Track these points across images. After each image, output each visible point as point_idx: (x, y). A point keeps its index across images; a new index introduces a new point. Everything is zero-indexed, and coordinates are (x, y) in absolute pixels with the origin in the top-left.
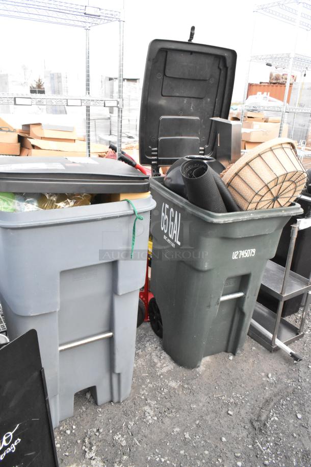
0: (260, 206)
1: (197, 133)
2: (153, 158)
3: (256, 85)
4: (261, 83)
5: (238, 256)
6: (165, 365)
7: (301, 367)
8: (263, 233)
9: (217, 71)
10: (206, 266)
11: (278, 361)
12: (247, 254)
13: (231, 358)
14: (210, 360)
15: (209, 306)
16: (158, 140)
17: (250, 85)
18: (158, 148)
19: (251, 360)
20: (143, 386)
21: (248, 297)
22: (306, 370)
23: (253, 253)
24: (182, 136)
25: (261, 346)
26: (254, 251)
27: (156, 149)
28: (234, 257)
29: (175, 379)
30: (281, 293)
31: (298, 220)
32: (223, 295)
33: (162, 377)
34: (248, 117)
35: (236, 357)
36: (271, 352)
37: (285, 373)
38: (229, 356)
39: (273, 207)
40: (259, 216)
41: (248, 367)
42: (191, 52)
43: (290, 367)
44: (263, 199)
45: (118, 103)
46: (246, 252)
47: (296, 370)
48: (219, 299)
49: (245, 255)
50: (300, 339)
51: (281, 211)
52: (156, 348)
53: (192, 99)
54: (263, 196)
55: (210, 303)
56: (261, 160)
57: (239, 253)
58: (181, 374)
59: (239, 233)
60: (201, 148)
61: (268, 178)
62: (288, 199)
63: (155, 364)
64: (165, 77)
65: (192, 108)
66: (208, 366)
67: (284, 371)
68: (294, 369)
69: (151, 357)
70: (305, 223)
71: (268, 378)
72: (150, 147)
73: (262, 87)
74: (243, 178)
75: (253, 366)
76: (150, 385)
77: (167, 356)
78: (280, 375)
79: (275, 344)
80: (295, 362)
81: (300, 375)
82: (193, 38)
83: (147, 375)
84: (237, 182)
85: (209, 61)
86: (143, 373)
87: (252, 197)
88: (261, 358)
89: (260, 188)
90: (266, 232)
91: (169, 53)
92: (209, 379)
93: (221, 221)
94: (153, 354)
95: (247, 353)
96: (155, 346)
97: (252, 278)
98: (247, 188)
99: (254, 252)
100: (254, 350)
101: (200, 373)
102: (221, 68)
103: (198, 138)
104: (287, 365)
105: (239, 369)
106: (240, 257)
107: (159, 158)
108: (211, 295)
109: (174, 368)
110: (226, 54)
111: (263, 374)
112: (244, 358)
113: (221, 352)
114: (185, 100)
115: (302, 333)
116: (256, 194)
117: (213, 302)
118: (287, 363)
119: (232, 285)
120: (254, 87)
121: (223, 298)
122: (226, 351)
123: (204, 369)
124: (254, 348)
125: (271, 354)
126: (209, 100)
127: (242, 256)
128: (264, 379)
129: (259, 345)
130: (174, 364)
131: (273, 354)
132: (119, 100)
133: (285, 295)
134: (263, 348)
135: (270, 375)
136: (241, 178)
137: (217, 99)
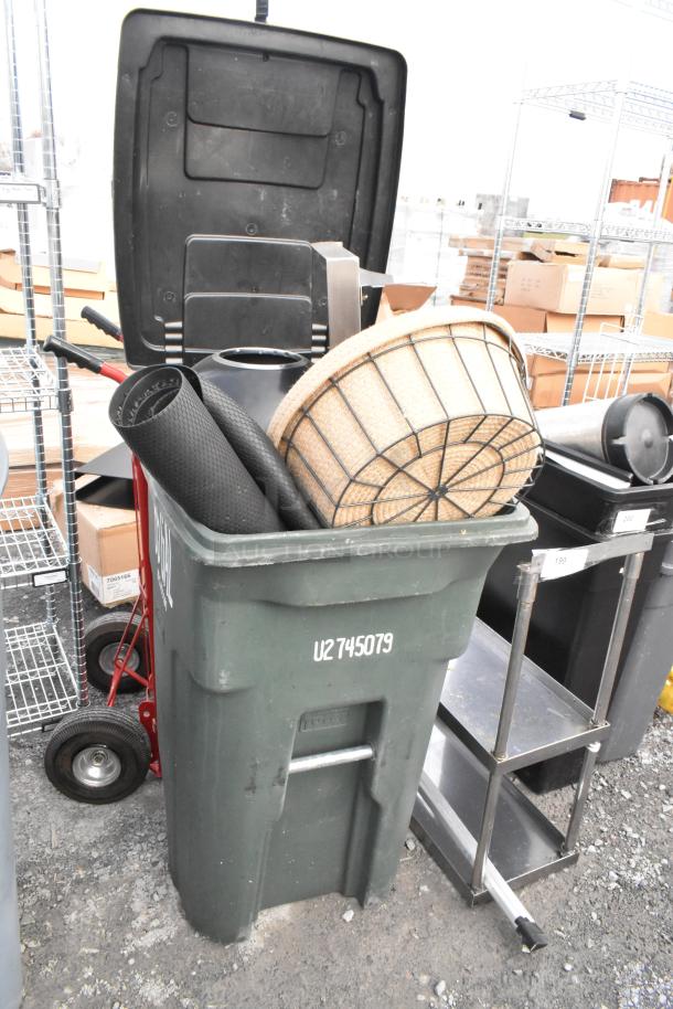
0: (382, 514)
1: (305, 285)
2: (169, 349)
3: (630, 184)
4: (642, 179)
5: (334, 652)
6: (155, 923)
7: (542, 966)
8: (401, 593)
9: (355, 113)
10: (223, 682)
11: (483, 937)
12: (364, 648)
13: (349, 916)
14: (288, 918)
15: (252, 788)
16: (184, 300)
17: (616, 184)
18: (183, 321)
19: (406, 927)
20: (67, 991)
21: (383, 764)
22: (553, 978)
23: (385, 645)
24: (257, 291)
25: (448, 884)
26: (388, 638)
27: (178, 324)
28: (321, 653)
29: (166, 975)
30: (494, 753)
31: (536, 552)
32: (297, 755)
33: (131, 961)
34: (558, 253)
35: (366, 913)
36: (469, 905)
37: (490, 981)
38: (345, 910)
39: (436, 518)
40: (374, 546)
41: (388, 951)
42: (267, 54)
43: (510, 962)
44: (385, 495)
45: (41, 191)
46: (362, 641)
47: (524, 974)
48: (282, 769)
49: (358, 649)
50: (566, 870)
51: (456, 530)
52: (155, 864)
53: (283, 189)
54: (381, 489)
55: (253, 779)
56: (376, 374)
57: (337, 645)
58: (189, 959)
59: (314, 591)
60: (316, 327)
61: (387, 432)
62: (488, 494)
63: (133, 916)
64: (189, 122)
65: (284, 216)
66: (275, 938)
67: (491, 975)
68: (519, 972)
69: (128, 895)
70: (562, 560)
71: (435, 993)
72: (159, 319)
73: (643, 187)
74: (321, 426)
75: (404, 949)
76: (88, 990)
77: (173, 892)
78: (473, 987)
79: (480, 885)
80: (525, 949)
81: (532, 995)
82: (266, 10)
83: (95, 951)
84: (306, 439)
85: (323, 81)
86: (85, 945)
87: (340, 489)
88: (436, 922)
89: (364, 462)
90: (415, 589)
91: (194, 51)
92: (262, 981)
93: (233, 560)
94: (140, 883)
95: (401, 903)
96: (154, 860)
97: (389, 713)
98: (331, 461)
99: (390, 642)
100: (424, 894)
101: (246, 959)
102: (365, 101)
103: (308, 299)
104: (505, 952)
105: (362, 954)
106: (340, 656)
107: (188, 350)
108: (253, 759)
109: (179, 934)
110: (374, 62)
111: (424, 979)
112: (388, 920)
113: (325, 892)
114: (263, 193)
115: (571, 854)
116: (351, 481)
117: (264, 777)
118: (506, 946)
119: (338, 725)
120: (625, 188)
121: (295, 766)
122: (342, 892)
123: (262, 945)
124: (425, 888)
125: (467, 912)
126: (335, 193)
127: (346, 653)
128: (421, 998)
129: (444, 877)
130: (183, 923)
131: (475, 913)
132: (44, 184)
133: (505, 759)
134: (453, 890)
135: (441, 987)
136: (315, 426)
137: (358, 193)
